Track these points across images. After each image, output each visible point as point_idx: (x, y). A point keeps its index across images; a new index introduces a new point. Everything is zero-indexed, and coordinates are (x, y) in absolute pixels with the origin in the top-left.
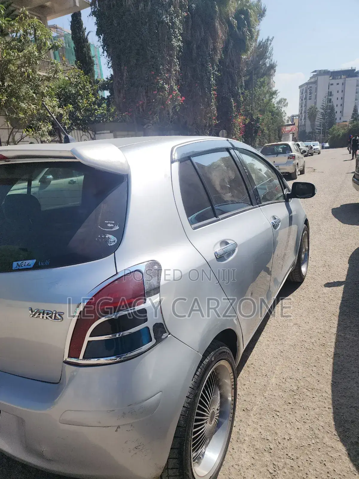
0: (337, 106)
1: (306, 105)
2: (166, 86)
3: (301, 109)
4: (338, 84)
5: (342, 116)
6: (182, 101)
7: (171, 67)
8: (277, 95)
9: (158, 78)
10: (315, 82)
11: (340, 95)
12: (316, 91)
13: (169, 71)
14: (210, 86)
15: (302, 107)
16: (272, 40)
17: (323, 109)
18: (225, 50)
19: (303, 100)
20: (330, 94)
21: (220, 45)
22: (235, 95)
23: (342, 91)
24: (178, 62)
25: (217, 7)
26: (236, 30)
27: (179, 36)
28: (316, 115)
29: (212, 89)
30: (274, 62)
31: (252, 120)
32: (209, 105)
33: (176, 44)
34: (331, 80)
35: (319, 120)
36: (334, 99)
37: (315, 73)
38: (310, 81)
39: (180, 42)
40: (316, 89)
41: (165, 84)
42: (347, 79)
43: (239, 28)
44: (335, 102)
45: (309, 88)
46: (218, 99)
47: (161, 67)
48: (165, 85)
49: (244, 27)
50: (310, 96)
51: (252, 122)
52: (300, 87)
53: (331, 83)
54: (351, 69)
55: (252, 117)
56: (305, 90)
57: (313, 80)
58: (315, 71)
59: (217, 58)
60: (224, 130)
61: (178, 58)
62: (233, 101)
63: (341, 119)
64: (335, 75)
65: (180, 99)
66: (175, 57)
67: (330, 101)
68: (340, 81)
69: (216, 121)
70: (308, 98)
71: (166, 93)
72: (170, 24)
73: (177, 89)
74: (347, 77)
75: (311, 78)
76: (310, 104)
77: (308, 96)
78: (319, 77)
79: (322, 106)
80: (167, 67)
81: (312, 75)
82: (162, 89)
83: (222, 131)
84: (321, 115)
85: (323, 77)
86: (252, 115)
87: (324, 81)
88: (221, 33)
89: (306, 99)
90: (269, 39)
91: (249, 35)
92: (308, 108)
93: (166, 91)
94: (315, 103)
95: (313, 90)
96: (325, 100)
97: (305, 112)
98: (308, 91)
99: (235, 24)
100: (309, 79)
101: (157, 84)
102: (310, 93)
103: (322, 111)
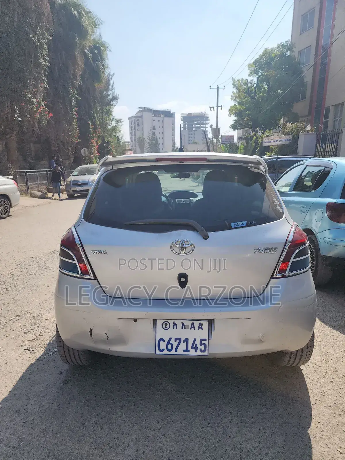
0: (159, 139)
1: (135, 135)
2: (35, 100)
3: (132, 138)
4: (159, 121)
5: (164, 147)
6: (49, 117)
7: (37, 83)
8: (122, 123)
9: (26, 91)
10: (141, 117)
11: (161, 130)
12: (143, 124)
13: (36, 86)
14: (71, 107)
15: (132, 135)
16: (113, 76)
17: (149, 140)
18: (82, 77)
19: (133, 130)
20: (153, 128)
21: (79, 73)
22: (92, 119)
23: (162, 127)
24: (47, 80)
25: (77, 39)
26: (91, 62)
27: (45, 57)
28: (144, 144)
29: (73, 109)
30: (116, 95)
31: (103, 141)
32: (70, 124)
33: (43, 63)
34: (153, 116)
35: (147, 148)
36: (156, 132)
37: (140, 109)
38: (137, 115)
39: (47, 62)
40: (142, 122)
41: (32, 97)
42: (165, 118)
43: (94, 61)
44: (158, 136)
45: (136, 121)
46: (79, 119)
47: (29, 82)
48: (33, 99)
49: (98, 61)
50: (138, 127)
51: (104, 144)
52: (129, 118)
53: (153, 119)
54: (167, 110)
55: (104, 139)
56: (133, 121)
57: (139, 114)
58: (141, 108)
59: (77, 83)
60: (85, 149)
61: (45, 76)
62: (90, 123)
63: (163, 149)
64: (156, 113)
65: (48, 115)
66: (43, 75)
67: (154, 134)
68: (161, 119)
69: (77, 140)
70: (137, 129)
71: (34, 106)
72: (38, 44)
73: (44, 105)
74: (165, 117)
75: (138, 112)
76: (138, 134)
77: (137, 127)
78: (144, 113)
79: (149, 137)
80: (34, 82)
81: (138, 110)
82: (30, 102)
83: (84, 149)
84: (148, 145)
85: (147, 113)
86: (103, 138)
87: (148, 116)
88: (80, 62)
89: (135, 129)
90: (110, 74)
91: (102, 68)
92: (137, 137)
93: (34, 104)
94: (143, 134)
95: (140, 123)
96: (150, 133)
97: (135, 140)
98: (137, 124)
99: (90, 57)
100: (136, 113)
101: (24, 97)
102: (138, 125)
103: (149, 141)
